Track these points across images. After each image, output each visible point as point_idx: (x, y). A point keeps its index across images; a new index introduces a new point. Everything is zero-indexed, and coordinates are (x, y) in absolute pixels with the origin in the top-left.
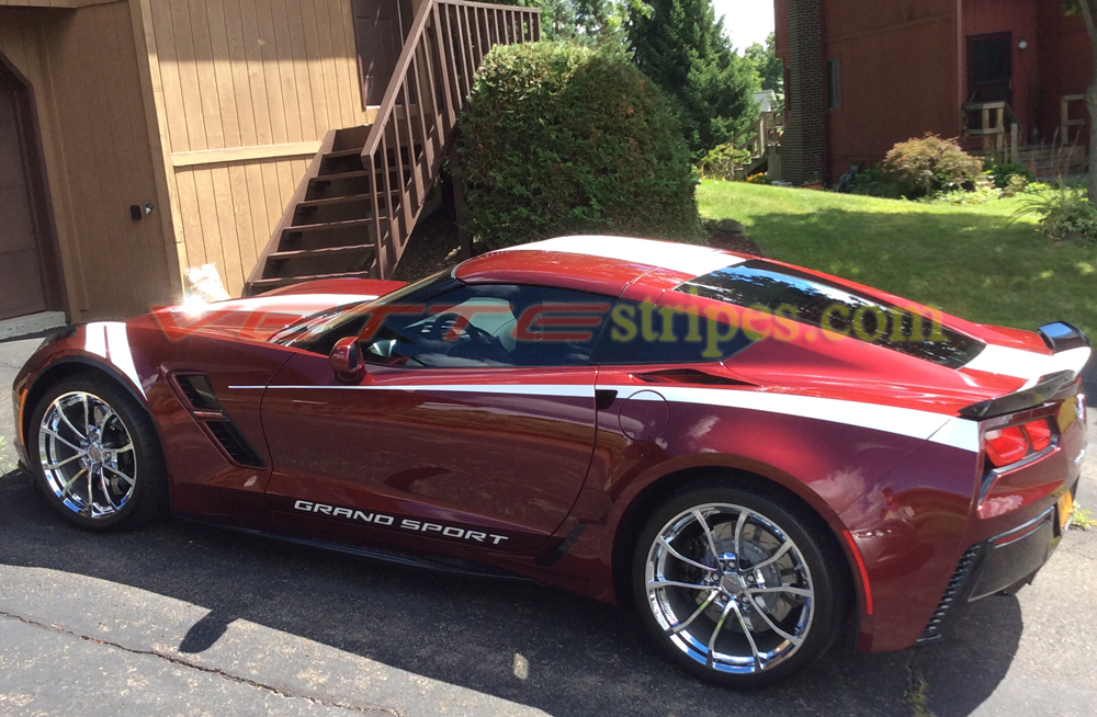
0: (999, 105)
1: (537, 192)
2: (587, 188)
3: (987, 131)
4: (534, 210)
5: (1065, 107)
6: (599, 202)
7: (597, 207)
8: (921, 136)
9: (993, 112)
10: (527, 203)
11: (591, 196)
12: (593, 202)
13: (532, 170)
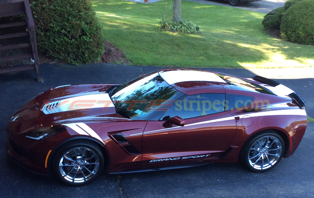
1: (69, 32)
4: (68, 38)
10: (66, 35)
12: (88, 33)
13: (67, 24)
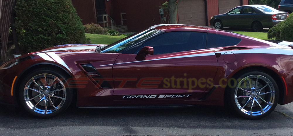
0: (107, 15)
1: (46, 30)
2: (61, 28)
3: (104, 22)
4: (45, 35)
5: (122, 16)
6: (65, 32)
7: (65, 34)
8: (90, 23)
9: (105, 17)
10: (43, 33)
11: (63, 31)
12: (64, 32)
13: (44, 24)
